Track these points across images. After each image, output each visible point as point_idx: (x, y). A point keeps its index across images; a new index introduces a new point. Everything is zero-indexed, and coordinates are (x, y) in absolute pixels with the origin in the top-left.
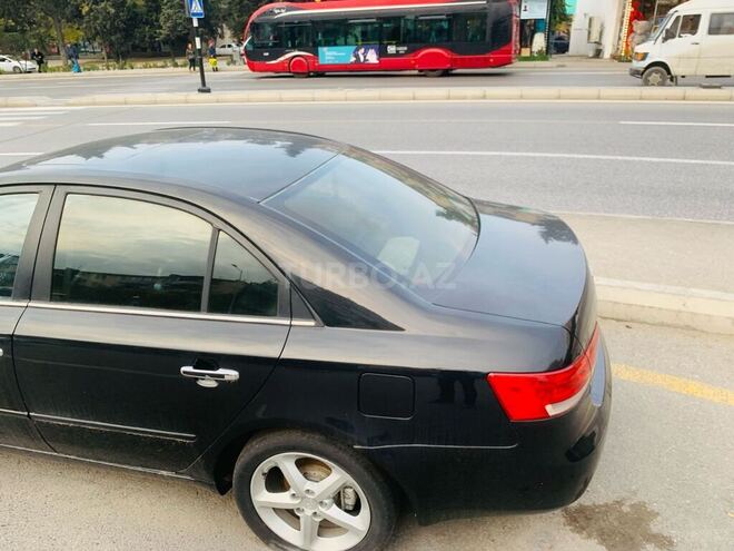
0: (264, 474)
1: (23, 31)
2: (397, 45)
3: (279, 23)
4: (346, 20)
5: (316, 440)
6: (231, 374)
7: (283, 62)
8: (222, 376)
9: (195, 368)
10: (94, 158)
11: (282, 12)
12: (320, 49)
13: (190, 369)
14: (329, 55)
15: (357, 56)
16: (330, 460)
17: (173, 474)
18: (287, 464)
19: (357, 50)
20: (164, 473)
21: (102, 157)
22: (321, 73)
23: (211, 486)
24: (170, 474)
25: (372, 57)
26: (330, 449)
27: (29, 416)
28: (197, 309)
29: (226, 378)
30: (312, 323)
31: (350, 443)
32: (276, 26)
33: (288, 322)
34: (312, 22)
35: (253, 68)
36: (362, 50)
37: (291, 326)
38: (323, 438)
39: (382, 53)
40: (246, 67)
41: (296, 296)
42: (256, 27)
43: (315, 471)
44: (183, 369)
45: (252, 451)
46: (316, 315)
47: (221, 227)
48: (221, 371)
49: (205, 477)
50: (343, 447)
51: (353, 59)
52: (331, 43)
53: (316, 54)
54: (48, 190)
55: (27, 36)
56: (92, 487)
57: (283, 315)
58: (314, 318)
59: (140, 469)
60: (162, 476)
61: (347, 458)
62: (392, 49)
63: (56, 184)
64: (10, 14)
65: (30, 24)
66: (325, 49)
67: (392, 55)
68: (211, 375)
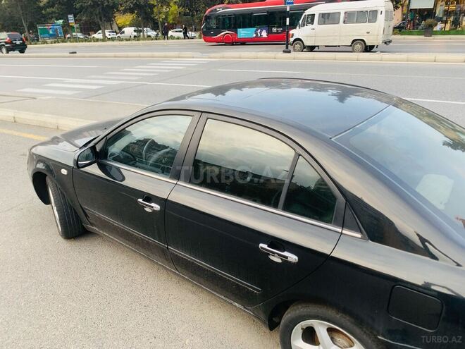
0: (302, 329)
1: (193, 16)
2: (277, 28)
3: (219, 16)
4: (252, 13)
5: (346, 320)
6: (293, 258)
7: (220, 37)
8: (287, 257)
9: (268, 246)
10: (220, 96)
11: (221, 9)
12: (239, 30)
13: (265, 246)
14: (243, 33)
15: (256, 34)
16: (355, 338)
17: (242, 308)
18: (321, 329)
19: (257, 30)
20: (237, 305)
21: (224, 95)
22: (243, 43)
23: (265, 323)
24: (240, 306)
25: (264, 34)
26: (358, 331)
27: (167, 248)
28: (276, 206)
29: (289, 259)
30: (359, 235)
31: (375, 333)
32: (217, 17)
33: (340, 230)
34: (235, 15)
35: (205, 41)
36: (259, 31)
37: (341, 233)
38: (353, 320)
39: (269, 32)
40: (202, 40)
41: (349, 212)
42: (208, 18)
43: (339, 339)
44: (261, 245)
45: (297, 312)
46: (363, 230)
47: (301, 153)
48: (286, 254)
49: (262, 316)
50: (367, 332)
51: (255, 35)
52: (244, 26)
53: (236, 32)
54: (197, 115)
55: (194, 18)
56: (194, 297)
57: (337, 224)
58: (361, 232)
59: (222, 297)
60: (236, 306)
61: (370, 342)
62: (274, 30)
63: (202, 112)
64: (187, 6)
65: (197, 11)
66: (241, 30)
67: (274, 33)
68: (279, 255)
